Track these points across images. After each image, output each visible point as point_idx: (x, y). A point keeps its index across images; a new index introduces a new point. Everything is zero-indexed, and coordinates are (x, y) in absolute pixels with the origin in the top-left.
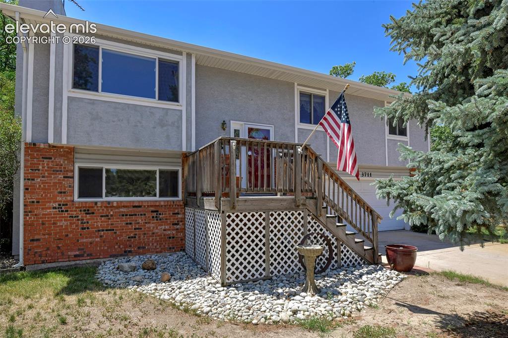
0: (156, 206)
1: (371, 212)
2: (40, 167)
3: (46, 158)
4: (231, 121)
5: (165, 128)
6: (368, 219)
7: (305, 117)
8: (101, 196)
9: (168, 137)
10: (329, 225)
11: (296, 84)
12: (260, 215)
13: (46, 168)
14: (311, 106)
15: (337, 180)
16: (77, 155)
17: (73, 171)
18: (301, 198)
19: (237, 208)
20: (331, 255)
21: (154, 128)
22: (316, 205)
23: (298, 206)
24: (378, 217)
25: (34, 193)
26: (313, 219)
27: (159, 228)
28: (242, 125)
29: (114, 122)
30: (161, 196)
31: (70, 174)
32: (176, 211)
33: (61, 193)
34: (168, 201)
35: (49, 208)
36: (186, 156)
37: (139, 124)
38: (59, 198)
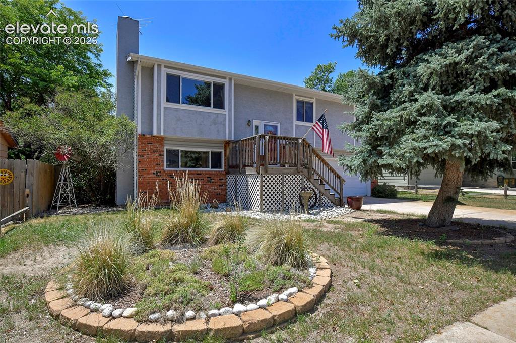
0: (210, 174)
1: (339, 177)
2: (146, 149)
3: (150, 144)
4: (254, 120)
5: (216, 125)
6: (338, 181)
7: (300, 118)
8: (179, 167)
9: (218, 131)
10: (316, 184)
11: (294, 95)
12: (279, 177)
13: (149, 150)
14: (304, 109)
15: (320, 158)
16: (165, 142)
17: (163, 152)
18: (301, 168)
19: (268, 172)
20: (316, 200)
21: (211, 125)
22: (309, 172)
23: (299, 172)
24: (343, 180)
25: (143, 164)
26: (306, 180)
27: (211, 187)
28: (260, 123)
29: (188, 122)
30: (212, 168)
31: (162, 153)
32: (221, 178)
33: (157, 164)
34: (217, 171)
35: (151, 174)
36: (227, 143)
37: (202, 123)
38: (156, 168)
